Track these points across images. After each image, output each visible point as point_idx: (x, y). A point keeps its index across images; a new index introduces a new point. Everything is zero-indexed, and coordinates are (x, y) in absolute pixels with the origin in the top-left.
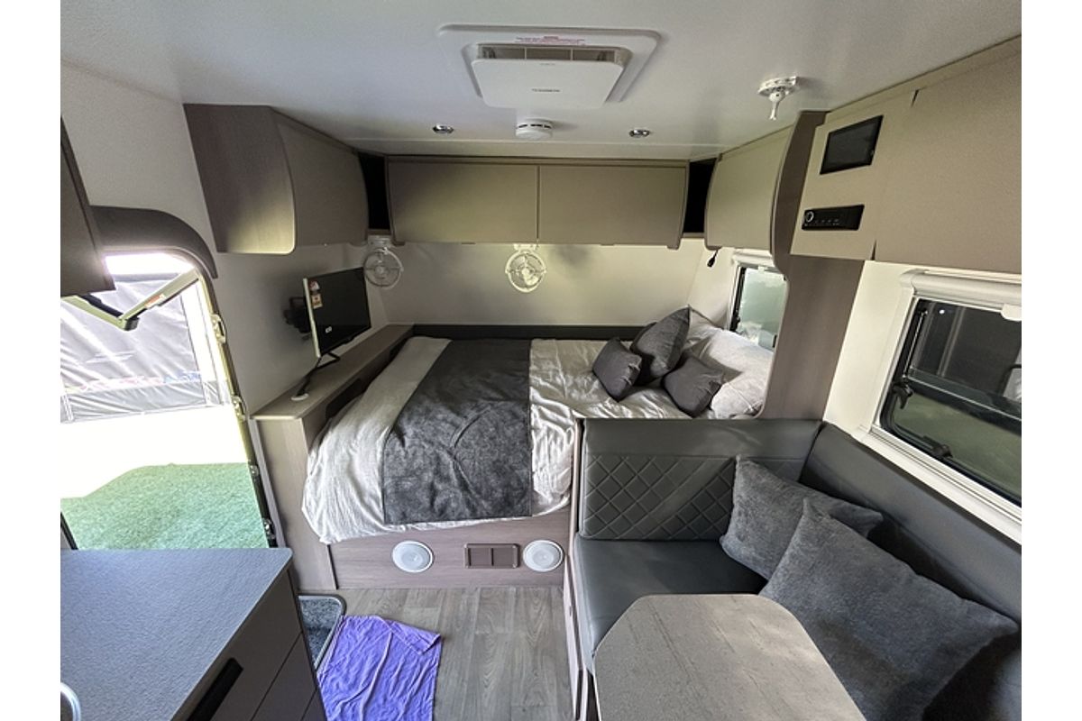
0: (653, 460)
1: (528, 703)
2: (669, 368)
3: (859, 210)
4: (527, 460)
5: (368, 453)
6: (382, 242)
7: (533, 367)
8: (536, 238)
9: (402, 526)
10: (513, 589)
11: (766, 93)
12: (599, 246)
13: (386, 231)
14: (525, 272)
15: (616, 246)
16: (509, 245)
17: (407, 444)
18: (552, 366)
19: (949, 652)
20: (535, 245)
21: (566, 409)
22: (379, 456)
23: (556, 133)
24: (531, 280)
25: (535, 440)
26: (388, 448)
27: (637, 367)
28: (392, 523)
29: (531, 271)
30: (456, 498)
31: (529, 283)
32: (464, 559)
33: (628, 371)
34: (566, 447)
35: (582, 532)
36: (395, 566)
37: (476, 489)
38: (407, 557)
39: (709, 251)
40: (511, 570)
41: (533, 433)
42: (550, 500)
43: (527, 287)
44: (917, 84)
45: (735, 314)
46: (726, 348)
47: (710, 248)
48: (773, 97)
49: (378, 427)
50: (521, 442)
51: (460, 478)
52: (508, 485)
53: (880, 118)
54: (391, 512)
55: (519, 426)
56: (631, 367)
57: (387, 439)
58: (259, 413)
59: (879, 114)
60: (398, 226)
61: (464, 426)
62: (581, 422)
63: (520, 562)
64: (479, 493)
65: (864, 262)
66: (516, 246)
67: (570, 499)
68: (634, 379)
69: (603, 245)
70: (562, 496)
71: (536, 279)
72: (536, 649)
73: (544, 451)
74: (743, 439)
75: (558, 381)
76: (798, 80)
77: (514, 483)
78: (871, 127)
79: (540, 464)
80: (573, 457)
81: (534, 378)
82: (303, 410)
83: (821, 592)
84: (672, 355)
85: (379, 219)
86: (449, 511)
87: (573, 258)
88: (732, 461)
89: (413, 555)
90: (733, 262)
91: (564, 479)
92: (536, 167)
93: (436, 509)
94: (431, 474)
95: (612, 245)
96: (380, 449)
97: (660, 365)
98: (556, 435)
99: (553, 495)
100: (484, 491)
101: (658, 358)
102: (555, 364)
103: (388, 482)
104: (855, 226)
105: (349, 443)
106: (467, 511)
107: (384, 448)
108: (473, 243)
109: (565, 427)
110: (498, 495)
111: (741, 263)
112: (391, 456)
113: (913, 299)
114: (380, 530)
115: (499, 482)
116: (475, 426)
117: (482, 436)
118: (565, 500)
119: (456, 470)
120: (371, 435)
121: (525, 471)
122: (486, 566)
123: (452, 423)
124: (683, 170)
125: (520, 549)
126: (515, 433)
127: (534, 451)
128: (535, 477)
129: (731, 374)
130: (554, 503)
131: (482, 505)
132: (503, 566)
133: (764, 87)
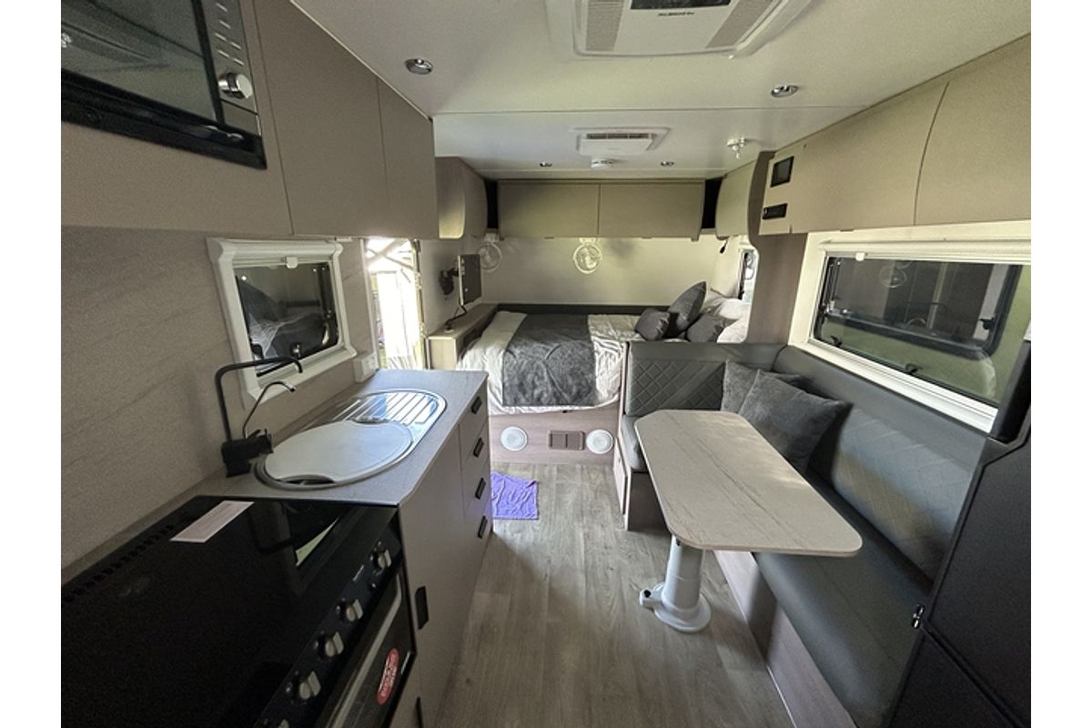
0: (673, 363)
1: (593, 510)
2: (688, 320)
3: (785, 206)
4: (592, 369)
5: (494, 362)
6: (491, 238)
7: (591, 327)
8: (596, 234)
9: (513, 408)
10: (578, 466)
11: (731, 146)
12: (640, 239)
13: (495, 230)
14: (587, 259)
15: (653, 239)
16: (576, 239)
17: (518, 357)
18: (605, 327)
19: (814, 421)
20: (595, 239)
21: (617, 343)
22: (501, 364)
23: (614, 165)
24: (591, 265)
25: (597, 357)
26: (506, 359)
27: (666, 320)
28: (508, 405)
29: (592, 258)
30: (547, 391)
31: (589, 267)
32: (547, 442)
33: (660, 323)
34: (618, 360)
35: (627, 411)
36: (502, 445)
37: (560, 385)
38: (511, 439)
39: (719, 241)
40: (578, 452)
41: (596, 354)
42: (607, 395)
43: (588, 269)
44: (804, 142)
45: (741, 288)
46: (731, 309)
47: (721, 239)
48: (734, 148)
49: (498, 350)
50: (589, 358)
51: (550, 378)
52: (579, 384)
53: (792, 158)
54: (507, 398)
55: (587, 350)
56: (662, 321)
57: (504, 354)
58: (432, 335)
59: (791, 155)
60: (503, 226)
61: (551, 349)
62: (628, 343)
63: (584, 446)
64: (562, 387)
65: (807, 234)
66: (581, 240)
67: (620, 396)
68: (665, 329)
69: (644, 238)
70: (614, 395)
71: (595, 264)
72: (596, 491)
73: (603, 363)
74: (732, 353)
75: (610, 333)
76: (745, 140)
77: (584, 383)
78: (789, 162)
79: (601, 371)
80: (621, 367)
81: (592, 332)
82: (456, 335)
83: (759, 409)
84: (691, 312)
85: (493, 223)
86: (543, 399)
87: (622, 251)
88: (724, 364)
89: (514, 438)
90: (739, 250)
91: (616, 380)
92: (597, 186)
93: (535, 397)
94: (533, 375)
95: (650, 238)
96: (501, 360)
97: (683, 319)
98: (611, 355)
99: (609, 392)
100: (565, 387)
101: (681, 314)
102: (607, 325)
103: (506, 379)
104: (783, 215)
105: (482, 357)
106: (554, 400)
107: (503, 359)
108: (552, 238)
109: (617, 351)
110: (574, 390)
111: (745, 250)
112: (508, 364)
113: (826, 258)
114: (500, 410)
115: (575, 382)
116: (559, 349)
117: (563, 354)
118: (616, 396)
119: (548, 373)
120: (495, 353)
121: (591, 376)
122: (562, 448)
123: (544, 348)
124: (701, 186)
125: (585, 435)
126: (584, 353)
127: (597, 364)
128: (597, 380)
129: (731, 322)
130: (608, 399)
131: (563, 397)
132: (572, 448)
133: (729, 143)
